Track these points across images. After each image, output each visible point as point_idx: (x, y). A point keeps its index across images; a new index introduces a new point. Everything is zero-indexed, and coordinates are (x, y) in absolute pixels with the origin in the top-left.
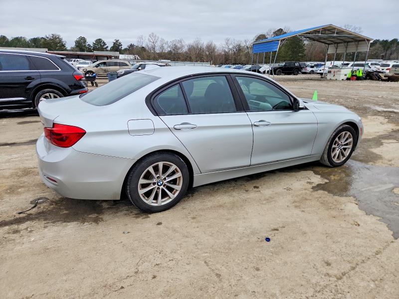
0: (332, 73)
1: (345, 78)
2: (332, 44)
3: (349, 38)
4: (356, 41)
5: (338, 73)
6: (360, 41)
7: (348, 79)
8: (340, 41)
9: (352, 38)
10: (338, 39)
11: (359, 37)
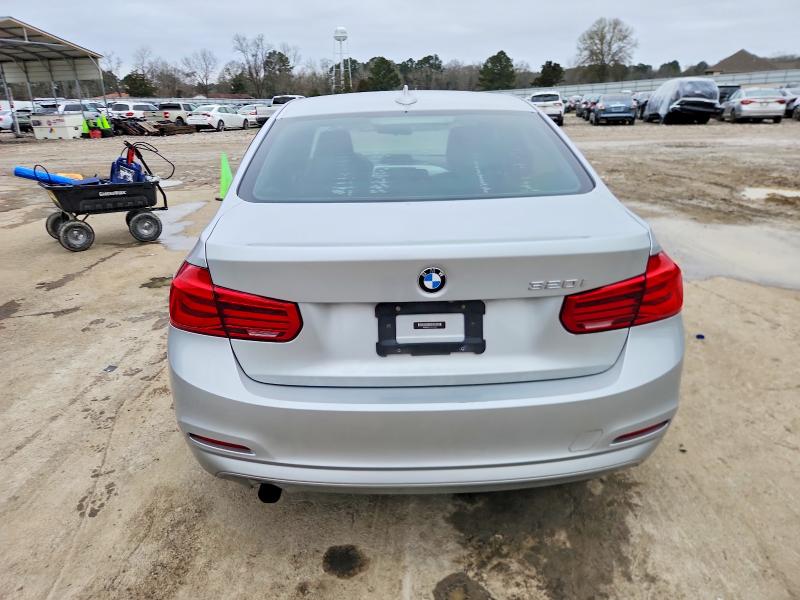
0: (45, 124)
1: (78, 134)
2: (11, 61)
3: (52, 50)
4: (68, 57)
5: (60, 124)
6: (75, 58)
7: (85, 136)
8: (32, 56)
9: (59, 52)
10: (26, 51)
11: (75, 50)
